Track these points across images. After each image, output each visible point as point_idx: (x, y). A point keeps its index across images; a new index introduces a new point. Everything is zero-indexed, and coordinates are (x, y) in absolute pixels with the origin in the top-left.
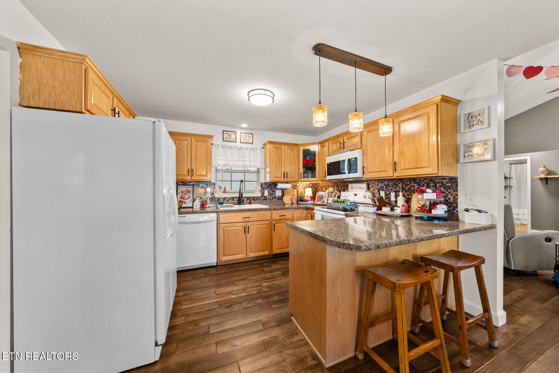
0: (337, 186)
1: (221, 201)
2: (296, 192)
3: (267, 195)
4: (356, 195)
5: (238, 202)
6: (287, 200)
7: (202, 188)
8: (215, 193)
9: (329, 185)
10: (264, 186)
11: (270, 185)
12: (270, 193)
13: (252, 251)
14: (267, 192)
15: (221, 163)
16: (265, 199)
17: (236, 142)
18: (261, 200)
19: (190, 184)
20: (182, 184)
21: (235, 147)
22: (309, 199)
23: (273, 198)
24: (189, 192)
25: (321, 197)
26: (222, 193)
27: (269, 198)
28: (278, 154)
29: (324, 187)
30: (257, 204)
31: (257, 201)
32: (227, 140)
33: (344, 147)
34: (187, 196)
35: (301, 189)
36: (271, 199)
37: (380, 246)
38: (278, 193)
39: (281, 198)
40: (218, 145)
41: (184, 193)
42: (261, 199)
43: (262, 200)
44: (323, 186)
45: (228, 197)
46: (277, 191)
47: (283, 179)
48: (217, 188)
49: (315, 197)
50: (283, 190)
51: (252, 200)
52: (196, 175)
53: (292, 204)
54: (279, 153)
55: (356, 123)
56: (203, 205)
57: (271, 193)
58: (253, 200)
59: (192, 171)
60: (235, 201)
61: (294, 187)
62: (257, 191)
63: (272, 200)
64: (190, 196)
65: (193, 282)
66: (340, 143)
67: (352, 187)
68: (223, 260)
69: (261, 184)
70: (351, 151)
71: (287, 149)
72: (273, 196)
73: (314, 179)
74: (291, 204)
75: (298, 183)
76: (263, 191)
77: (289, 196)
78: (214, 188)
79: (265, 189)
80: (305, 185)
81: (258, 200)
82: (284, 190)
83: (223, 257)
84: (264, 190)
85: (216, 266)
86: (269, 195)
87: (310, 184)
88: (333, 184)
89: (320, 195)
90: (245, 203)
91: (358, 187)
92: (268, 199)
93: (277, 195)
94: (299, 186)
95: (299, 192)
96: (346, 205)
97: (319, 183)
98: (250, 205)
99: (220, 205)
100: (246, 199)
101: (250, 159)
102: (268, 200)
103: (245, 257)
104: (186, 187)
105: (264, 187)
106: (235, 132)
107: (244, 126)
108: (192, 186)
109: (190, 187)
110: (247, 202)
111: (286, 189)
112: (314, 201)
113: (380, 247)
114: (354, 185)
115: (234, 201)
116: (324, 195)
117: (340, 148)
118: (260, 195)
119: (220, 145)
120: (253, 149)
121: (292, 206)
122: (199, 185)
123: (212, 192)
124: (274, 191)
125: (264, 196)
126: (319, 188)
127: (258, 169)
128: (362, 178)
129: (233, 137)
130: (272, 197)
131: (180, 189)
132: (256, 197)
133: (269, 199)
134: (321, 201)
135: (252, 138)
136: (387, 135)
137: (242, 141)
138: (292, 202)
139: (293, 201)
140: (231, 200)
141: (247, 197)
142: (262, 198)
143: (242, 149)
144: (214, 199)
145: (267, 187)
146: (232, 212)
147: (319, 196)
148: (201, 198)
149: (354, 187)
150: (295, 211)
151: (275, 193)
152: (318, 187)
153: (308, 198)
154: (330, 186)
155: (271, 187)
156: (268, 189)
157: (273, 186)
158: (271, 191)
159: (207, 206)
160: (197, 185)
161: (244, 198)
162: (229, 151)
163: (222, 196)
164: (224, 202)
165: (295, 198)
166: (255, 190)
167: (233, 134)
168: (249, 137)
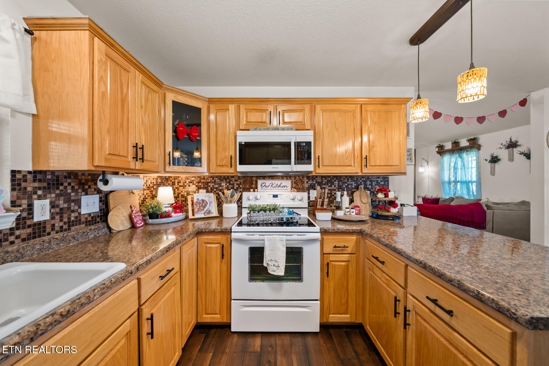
3: (47, 217)
4: (275, 196)
6: (118, 220)
9: (208, 181)
10: (29, 185)
11: (58, 179)
12: (58, 210)
14: (48, 207)
16: (39, 231)
18: (12, 242)
23: (70, 224)
25: (202, 204)
27: (53, 226)
36: (61, 227)
38: (89, 206)
42: (11, 238)
43: (18, 241)
46: (85, 199)
49: (185, 204)
50: (104, 196)
53: (133, 227)
57: (61, 209)
63: (69, 229)
69: (14, 176)
72: (69, 219)
76: (25, 206)
77: (123, 211)
79: (35, 197)
82: (107, 195)
84: (30, 199)
86: (52, 218)
88: (219, 179)
89: (198, 199)
92: (50, 230)
93: (84, 211)
102: (49, 234)
105: (30, 189)
116: (207, 199)
118: (6, 222)
124: (73, 201)
125: (29, 222)
130: (66, 220)
133: (53, 229)
134: (203, 212)
138: (133, 224)
142: (18, 232)
145: (46, 190)
147: (197, 202)
149: (267, 184)
151: (80, 207)
153: (169, 208)
155: (61, 188)
156: (50, 193)
157: (69, 184)
158: (61, 202)
165: (138, 212)
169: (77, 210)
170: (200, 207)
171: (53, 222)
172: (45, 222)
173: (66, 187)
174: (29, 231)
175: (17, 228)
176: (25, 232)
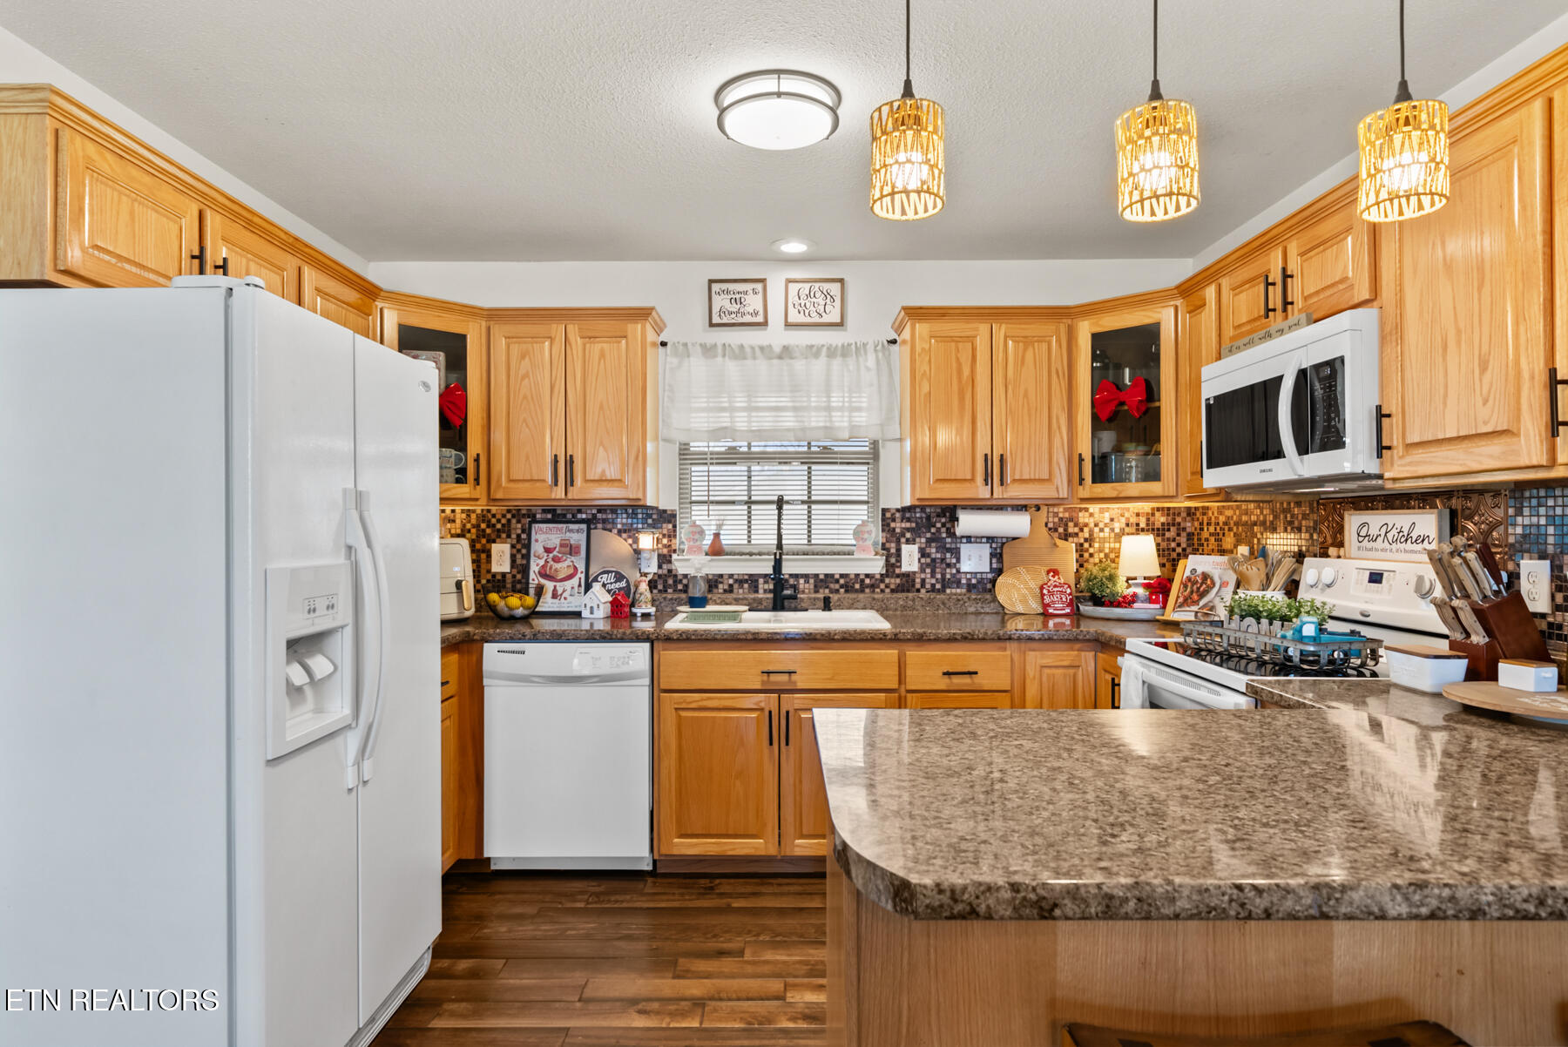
0: (1291, 523)
1: (698, 591)
2: (1074, 556)
3: (915, 567)
4: (1376, 578)
5: (771, 596)
6: (1016, 592)
7: (624, 535)
8: (675, 556)
9: (1254, 518)
10: (898, 526)
11: (928, 518)
12: (928, 560)
13: (805, 832)
14: (916, 555)
15: (701, 421)
16: (908, 583)
17: (765, 324)
18: (882, 591)
19: (579, 516)
20: (549, 516)
21: (762, 348)
22: (1141, 591)
23: (945, 584)
24: (572, 550)
25: (1200, 586)
26: (707, 554)
27: (923, 581)
28: (954, 365)
29: (1230, 530)
30: (864, 608)
31: (861, 596)
32: (725, 321)
33: (1286, 303)
34: (563, 568)
35: (1103, 541)
36: (933, 585)
37: (1056, 905)
38: (974, 561)
39: (985, 587)
40: (685, 345)
41: (555, 553)
42: (882, 586)
43: (888, 590)
44: (1225, 523)
45: (731, 576)
46: (965, 549)
47: (983, 492)
48: (683, 532)
49: (1171, 581)
50: (1000, 548)
51: (842, 590)
52: (587, 481)
53: (1046, 615)
54: (958, 359)
55: (1155, 167)
56: (621, 609)
57: (934, 560)
58: (847, 591)
59: (570, 462)
60: (761, 591)
61: (1061, 530)
62: (864, 550)
63: (943, 590)
64: (576, 568)
65: (531, 927)
66: (1268, 284)
67: (1363, 533)
68: (676, 851)
69: (883, 515)
70: (1316, 321)
71: (1006, 337)
72: (943, 575)
73: (1154, 488)
74: (1041, 618)
75: (1081, 510)
76: (893, 551)
77: (1028, 577)
78: (672, 535)
79: (903, 540)
80: (1123, 520)
81: (867, 590)
82: (1003, 544)
83: (676, 840)
84: (898, 543)
85: (653, 873)
86: (922, 570)
87: (1158, 514)
88: (1273, 511)
89: (1195, 571)
90: (805, 605)
91: (1394, 532)
92: (918, 586)
93: (966, 566)
94: (1086, 525)
95: (1091, 555)
96: (1289, 634)
97: (1208, 508)
98: (827, 614)
99: (694, 606)
100: (812, 587)
101: (829, 401)
102: (918, 591)
103: (772, 850)
104: (561, 530)
105: (898, 530)
106: (763, 281)
107: (794, 247)
108: (584, 526)
109: (578, 531)
110: (815, 599)
111: (1014, 539)
112: (1164, 607)
113: (1057, 912)
114: (1376, 520)
115: (757, 592)
116: (1216, 574)
117: (1268, 310)
118: (877, 566)
119: (693, 345)
120: (845, 351)
121: (1045, 625)
122: (614, 523)
123: (665, 551)
124: (949, 550)
125: (897, 571)
126: (1205, 534)
127: (875, 445)
128: (1380, 477)
129: (753, 303)
130: (939, 576)
131: (541, 537)
132: (857, 575)
133: (923, 585)
134: (1195, 608)
135: (838, 300)
136: (1421, 207)
137: (794, 317)
138: (1045, 606)
139: (1047, 600)
140: (746, 586)
141: (816, 576)
142: (887, 580)
143: (792, 358)
144: (670, 581)
145: (916, 532)
146: (716, 644)
147: (1189, 579)
148: (619, 577)
149: (1374, 531)
150: (1031, 656)
151: (958, 560)
152: (1202, 529)
153: (1137, 585)
154: (1255, 524)
155: (933, 530)
156: (920, 537)
157: (944, 525)
158: (934, 550)
159: (638, 611)
160: (604, 521)
161: (802, 581)
162: (732, 368)
163: (698, 570)
164: (710, 596)
165: (1061, 585)
166: (854, 542)
167: (755, 292)
168: (827, 295)
169: (955, 564)
170: (1192, 592)
171: (923, 576)
172: (914, 573)
173: (938, 530)
174: (898, 581)
175: (887, 575)
176: (894, 582)
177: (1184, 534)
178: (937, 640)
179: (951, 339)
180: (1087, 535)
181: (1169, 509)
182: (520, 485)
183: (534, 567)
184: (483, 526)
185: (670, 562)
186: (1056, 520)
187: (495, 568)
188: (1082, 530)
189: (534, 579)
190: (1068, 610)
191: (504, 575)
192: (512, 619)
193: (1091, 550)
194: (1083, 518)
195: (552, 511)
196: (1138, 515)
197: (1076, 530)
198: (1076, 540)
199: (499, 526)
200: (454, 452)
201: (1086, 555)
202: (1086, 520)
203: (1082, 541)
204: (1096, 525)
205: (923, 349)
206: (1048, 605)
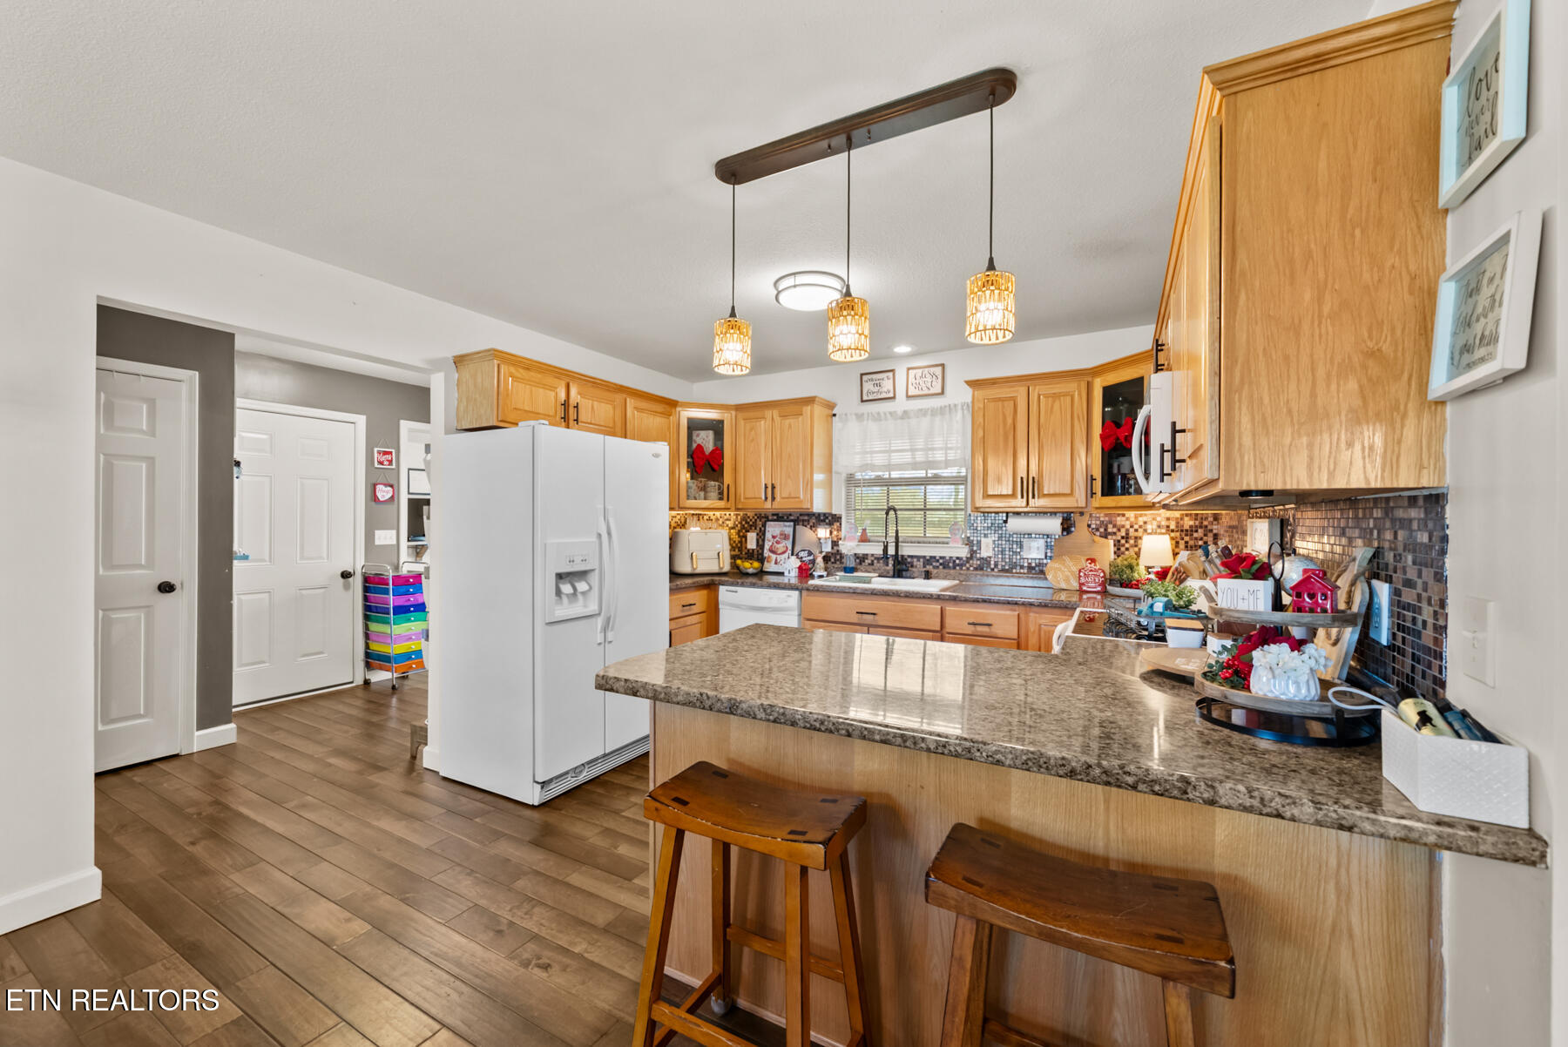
1: (851, 563)
2: (1113, 549)
3: (990, 553)
5: (892, 568)
6: (1061, 573)
7: (813, 530)
8: (840, 542)
10: (979, 526)
12: (1000, 549)
14: (991, 546)
15: (857, 461)
16: (985, 564)
17: (894, 398)
18: (968, 569)
20: (775, 517)
21: (890, 413)
23: (1012, 566)
24: (786, 537)
26: (858, 542)
27: (996, 563)
28: (1001, 416)
31: (952, 571)
32: (871, 398)
34: (780, 547)
36: (1003, 566)
38: (1033, 551)
39: (1041, 567)
40: (846, 415)
41: (777, 538)
42: (968, 565)
43: (972, 568)
45: (873, 555)
46: (1027, 543)
47: (1022, 504)
48: (845, 528)
50: (1053, 542)
51: (941, 567)
52: (783, 498)
53: (1082, 591)
54: (1003, 413)
56: (805, 572)
57: (1004, 549)
59: (773, 487)
61: (1102, 530)
62: (956, 541)
63: (1010, 570)
64: (787, 547)
69: (970, 518)
71: (1039, 394)
72: (1011, 560)
74: (1077, 593)
75: (1119, 515)
76: (975, 542)
77: (1071, 564)
78: (839, 529)
79: (982, 535)
80: (1155, 523)
81: (958, 568)
84: (979, 537)
86: (996, 556)
87: (1186, 519)
90: (916, 575)
92: (992, 566)
93: (1027, 554)
94: (1123, 526)
98: (926, 581)
99: (845, 572)
100: (922, 564)
101: (932, 445)
102: (993, 570)
104: (780, 526)
105: (979, 528)
106: (892, 371)
107: (902, 349)
108: (792, 524)
109: (789, 526)
110: (921, 572)
118: (964, 552)
119: (851, 414)
120: (943, 411)
121: (1081, 598)
122: (809, 523)
123: (835, 539)
124: (1015, 543)
125: (978, 555)
129: (887, 385)
130: (1007, 560)
131: (771, 530)
132: (951, 557)
133: (996, 565)
135: (940, 377)
137: (912, 391)
138: (1081, 585)
139: (1083, 580)
140: (879, 562)
141: (924, 557)
142: (971, 562)
143: (909, 418)
144: (838, 557)
145: (991, 530)
146: (834, 594)
148: (810, 553)
151: (1022, 550)
153: (1152, 572)
158: (1004, 542)
159: (816, 574)
160: (803, 521)
161: (915, 560)
162: (872, 426)
163: (849, 550)
164: (859, 567)
165: (1096, 570)
166: (949, 536)
167: (888, 378)
168: (933, 375)
169: (1019, 553)
171: (996, 560)
172: (990, 558)
174: (979, 562)
175: (971, 558)
176: (976, 563)
177: (1211, 535)
178: (966, 600)
179: (1000, 399)
180: (1124, 534)
181: (1197, 515)
182: (751, 501)
183: (767, 547)
184: (744, 523)
185: (838, 545)
186: (1098, 522)
187: (749, 547)
188: (1119, 530)
189: (766, 553)
190: (1099, 589)
191: (753, 550)
192: (747, 575)
193: (1127, 545)
194: (1120, 521)
195: (777, 515)
196: (1168, 519)
197: (1115, 530)
198: (1114, 537)
199: (751, 523)
200: (717, 483)
201: (1123, 549)
202: (1123, 523)
203: (1119, 538)
204: (1132, 527)
205: (979, 408)
206: (1083, 584)
